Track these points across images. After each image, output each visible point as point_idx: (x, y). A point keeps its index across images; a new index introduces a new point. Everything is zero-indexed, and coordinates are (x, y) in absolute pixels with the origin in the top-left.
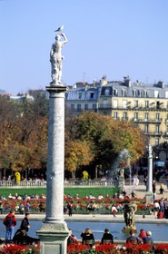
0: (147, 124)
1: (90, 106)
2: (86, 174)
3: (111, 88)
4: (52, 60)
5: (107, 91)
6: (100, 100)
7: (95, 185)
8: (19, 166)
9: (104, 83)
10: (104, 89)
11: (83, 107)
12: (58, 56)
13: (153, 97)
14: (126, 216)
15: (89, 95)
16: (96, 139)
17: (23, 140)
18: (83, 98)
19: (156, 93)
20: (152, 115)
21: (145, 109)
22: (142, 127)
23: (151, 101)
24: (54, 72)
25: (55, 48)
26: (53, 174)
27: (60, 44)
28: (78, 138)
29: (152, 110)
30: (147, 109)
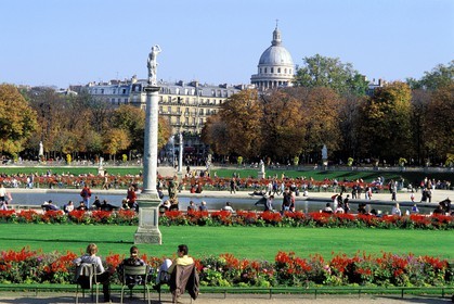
0: (170, 116)
1: (123, 100)
2: (125, 156)
3: (140, 86)
4: (149, 66)
5: (137, 88)
6: (131, 95)
7: (133, 166)
8: (69, 149)
9: (135, 81)
10: (134, 86)
11: (116, 101)
12: (154, 63)
13: (175, 94)
14: (169, 191)
15: (122, 91)
16: (132, 128)
17: (71, 127)
18: (117, 93)
19: (177, 90)
20: (174, 109)
21: (168, 104)
22: (166, 118)
23: (173, 97)
24: (150, 75)
25: (151, 56)
26: (149, 156)
27: (155, 53)
28: (117, 127)
29: (174, 104)
30: (170, 103)
